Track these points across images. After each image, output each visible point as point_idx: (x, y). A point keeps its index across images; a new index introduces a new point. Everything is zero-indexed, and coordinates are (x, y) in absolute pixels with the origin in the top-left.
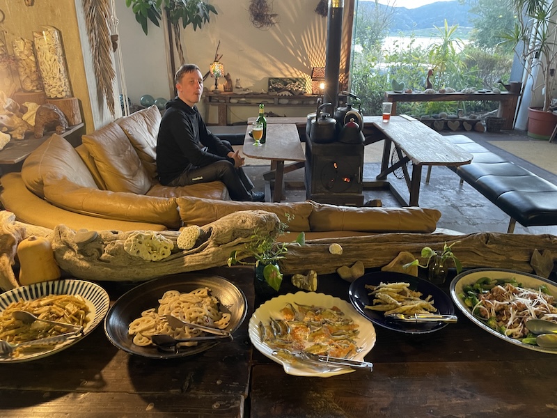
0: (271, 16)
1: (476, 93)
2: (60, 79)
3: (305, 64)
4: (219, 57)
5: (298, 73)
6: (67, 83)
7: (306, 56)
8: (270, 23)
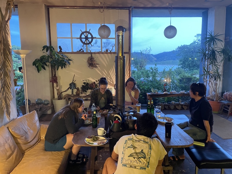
0: (97, 64)
1: (186, 93)
3: (111, 82)
5: (109, 86)
7: (112, 79)
8: (96, 67)
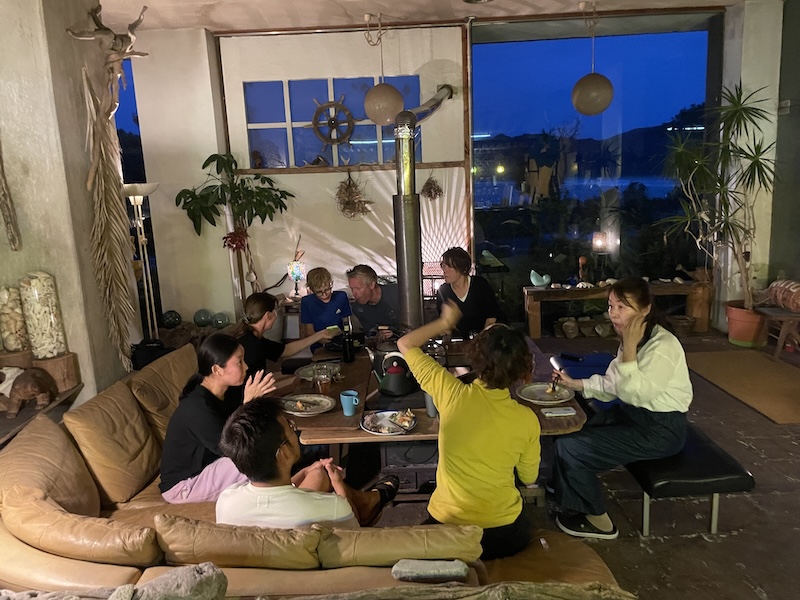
0: (368, 202)
2: (51, 334)
4: (300, 254)
6: (61, 338)
8: (365, 211)
